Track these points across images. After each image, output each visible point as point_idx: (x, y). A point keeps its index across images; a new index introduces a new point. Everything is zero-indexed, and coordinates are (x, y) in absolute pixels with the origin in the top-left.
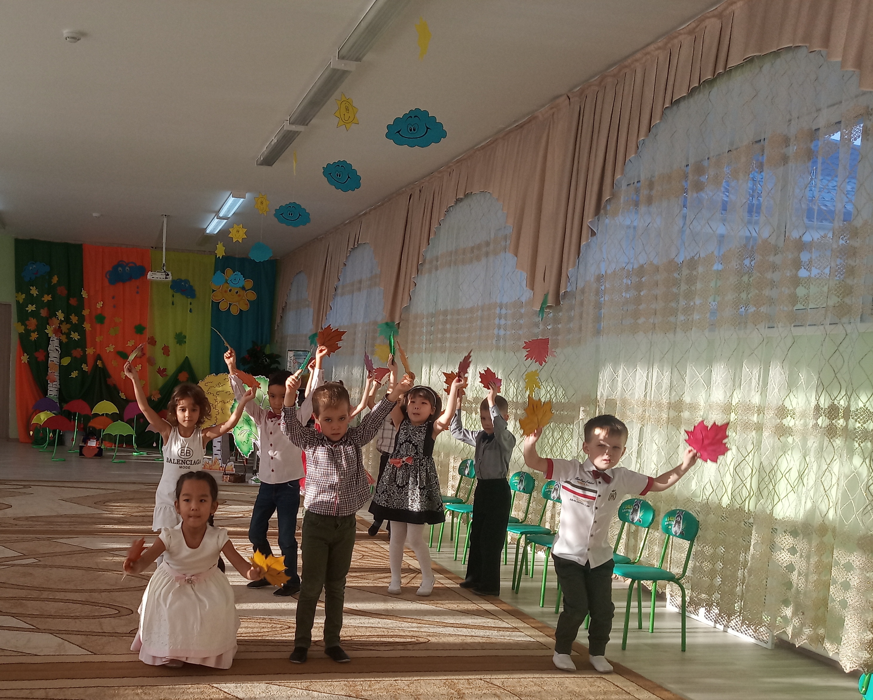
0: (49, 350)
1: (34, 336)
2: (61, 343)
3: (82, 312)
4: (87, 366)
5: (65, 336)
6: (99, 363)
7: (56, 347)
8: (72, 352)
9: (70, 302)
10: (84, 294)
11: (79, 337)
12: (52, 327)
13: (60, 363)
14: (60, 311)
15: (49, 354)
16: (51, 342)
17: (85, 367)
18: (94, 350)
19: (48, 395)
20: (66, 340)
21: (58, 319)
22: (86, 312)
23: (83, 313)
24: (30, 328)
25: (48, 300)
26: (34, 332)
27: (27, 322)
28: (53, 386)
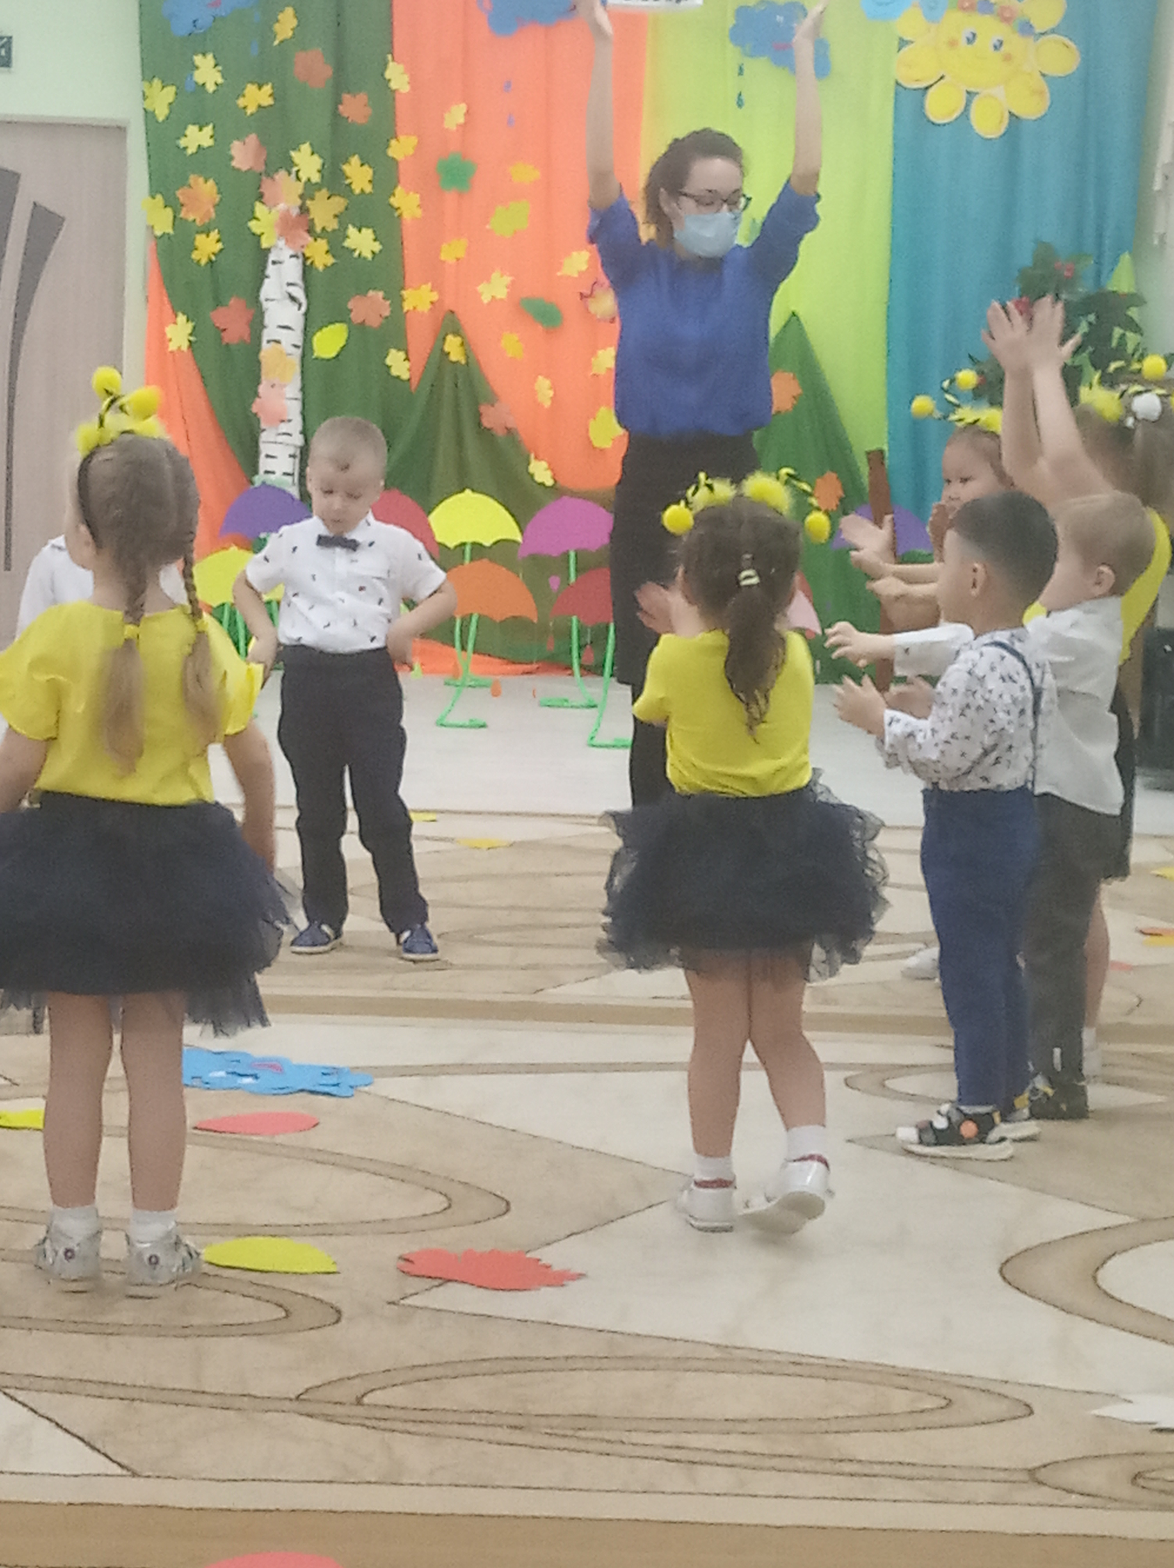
0: (262, 298)
1: (207, 247)
2: (307, 270)
3: (388, 146)
4: (406, 359)
5: (322, 244)
6: (453, 346)
7: (291, 289)
8: (350, 305)
9: (341, 108)
10: (397, 76)
11: (377, 247)
12: (273, 211)
13: (306, 350)
14: (306, 148)
15: (262, 313)
16: (271, 269)
17: (398, 364)
18: (435, 297)
19: (261, 471)
20: (330, 260)
21: (298, 179)
22: (401, 148)
23: (391, 153)
24: (191, 217)
25: (260, 106)
26: (206, 230)
27: (183, 194)
28: (280, 439)
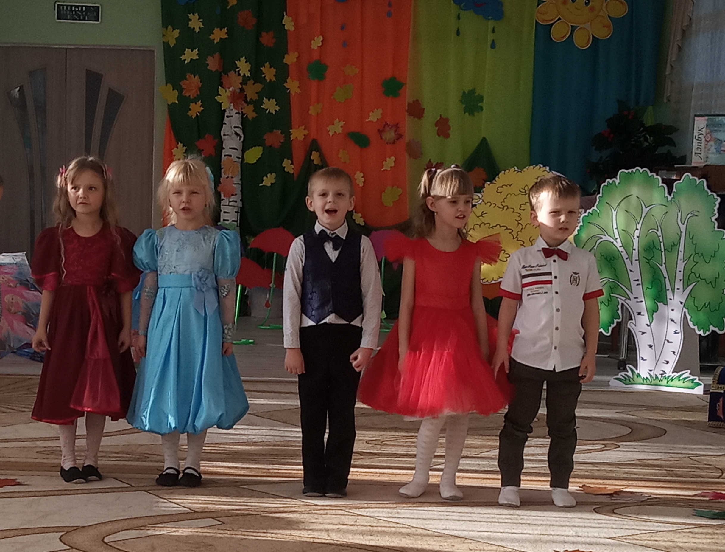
0: (222, 134)
1: (196, 109)
2: (244, 121)
3: (283, 58)
4: (292, 163)
5: (251, 107)
6: (315, 156)
7: (236, 129)
9: (260, 39)
10: (288, 23)
11: (278, 108)
12: (228, 91)
13: (243, 158)
14: (243, 59)
15: (222, 142)
16: (226, 120)
17: (288, 166)
18: (306, 132)
19: (222, 220)
20: (255, 115)
21: (239, 75)
22: (290, 59)
23: (285, 61)
24: (187, 95)
25: (221, 39)
26: (195, 101)
27: (184, 84)
28: (231, 204)
